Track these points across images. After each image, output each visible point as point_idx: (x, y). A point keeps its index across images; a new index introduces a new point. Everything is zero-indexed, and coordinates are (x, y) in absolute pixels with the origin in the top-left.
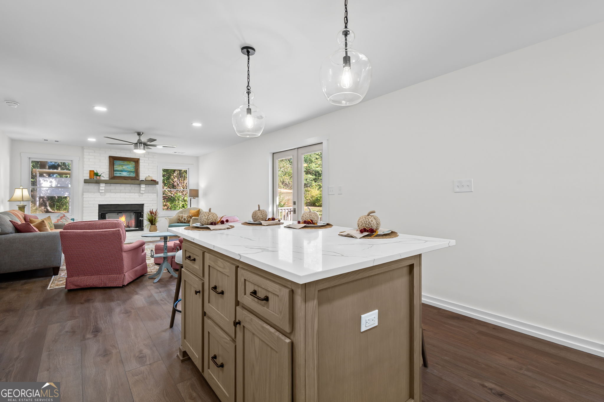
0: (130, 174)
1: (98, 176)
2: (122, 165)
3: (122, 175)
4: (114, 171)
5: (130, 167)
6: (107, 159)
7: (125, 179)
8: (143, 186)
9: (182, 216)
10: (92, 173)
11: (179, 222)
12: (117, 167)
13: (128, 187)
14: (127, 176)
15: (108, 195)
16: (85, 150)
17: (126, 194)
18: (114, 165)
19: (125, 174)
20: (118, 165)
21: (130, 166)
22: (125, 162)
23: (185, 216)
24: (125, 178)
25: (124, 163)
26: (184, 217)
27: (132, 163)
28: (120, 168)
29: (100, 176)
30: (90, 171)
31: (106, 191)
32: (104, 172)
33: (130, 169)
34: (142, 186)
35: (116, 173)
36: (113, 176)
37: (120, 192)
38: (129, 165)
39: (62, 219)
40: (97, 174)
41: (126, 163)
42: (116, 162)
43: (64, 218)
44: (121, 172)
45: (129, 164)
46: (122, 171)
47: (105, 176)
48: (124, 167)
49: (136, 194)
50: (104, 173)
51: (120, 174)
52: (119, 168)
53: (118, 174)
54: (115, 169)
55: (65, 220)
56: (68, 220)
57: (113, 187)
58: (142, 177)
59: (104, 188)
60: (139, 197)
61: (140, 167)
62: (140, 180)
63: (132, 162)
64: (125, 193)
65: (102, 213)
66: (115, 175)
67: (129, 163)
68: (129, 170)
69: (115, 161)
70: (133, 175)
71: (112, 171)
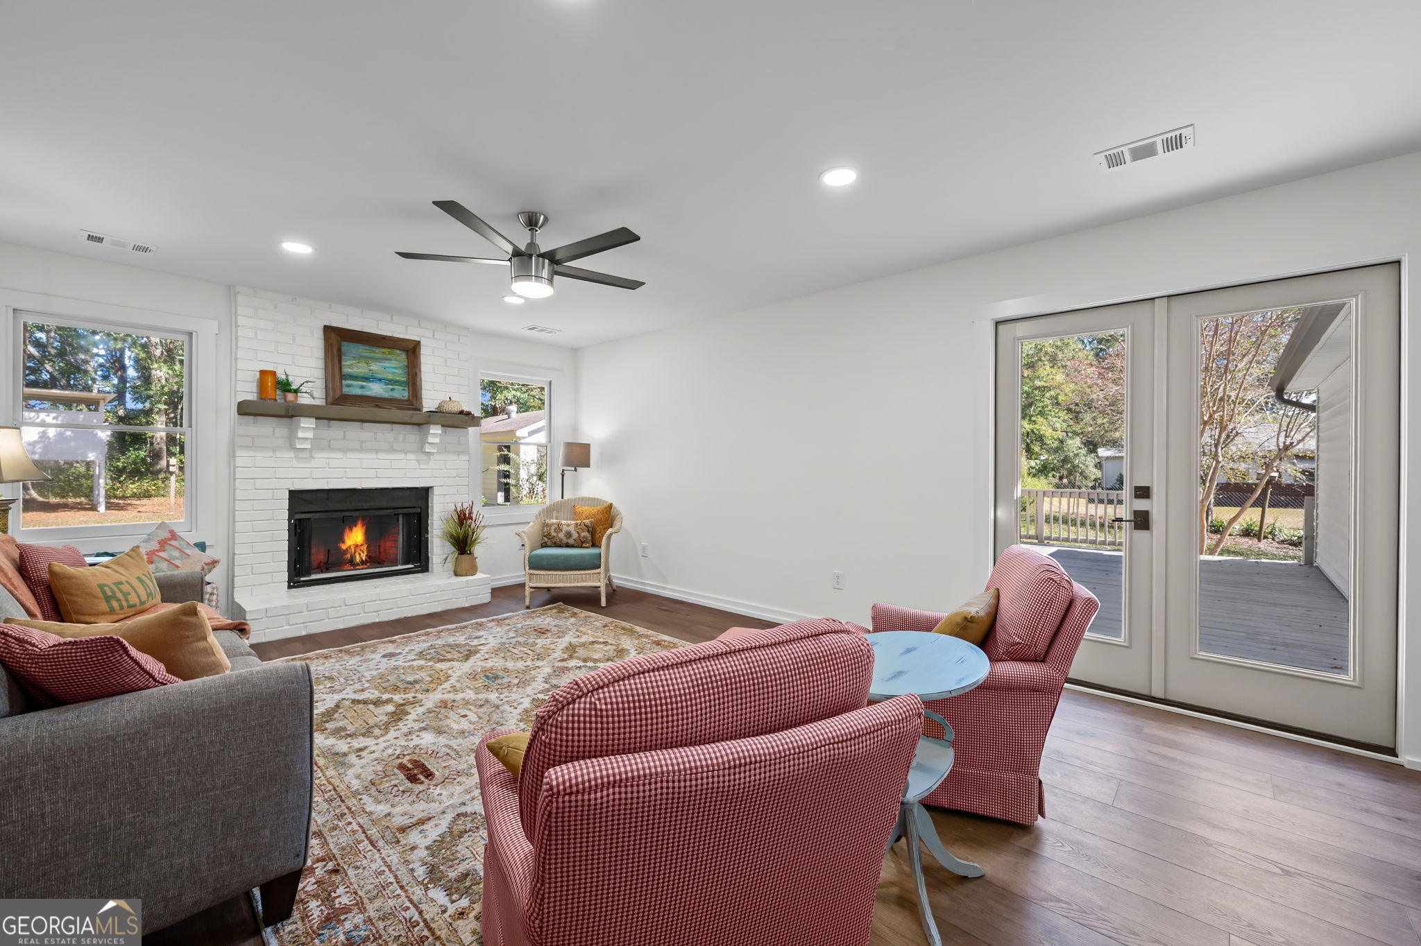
0: (392, 390)
1: (290, 391)
2: (368, 360)
3: (368, 393)
4: (343, 377)
5: (393, 366)
6: (319, 334)
7: (377, 406)
8: (435, 430)
9: (559, 525)
10: (270, 382)
11: (549, 543)
12: (351, 366)
13: (384, 433)
14: (386, 395)
15: (320, 458)
16: (240, 299)
17: (381, 456)
18: (343, 357)
19: (376, 389)
20: (354, 358)
21: (393, 364)
22: (377, 350)
23: (568, 525)
24: (377, 402)
25: (373, 352)
26: (565, 529)
27: (398, 355)
28: (360, 369)
29: (296, 391)
30: (263, 373)
31: (317, 445)
32: (310, 380)
33: (394, 373)
34: (431, 431)
35: (348, 386)
36: (338, 394)
37: (361, 450)
38: (390, 360)
39: (168, 547)
40: (285, 386)
41: (378, 352)
42: (346, 347)
43: (173, 542)
44: (364, 384)
45: (389, 357)
46: (366, 379)
47: (313, 393)
48: (375, 367)
49: (411, 456)
50: (307, 382)
51: (362, 387)
52: (358, 368)
53: (354, 388)
54: (346, 370)
55: (176, 553)
56: (187, 551)
57: (336, 431)
58: (430, 400)
59: (310, 435)
60: (419, 464)
61: (422, 370)
62: (425, 410)
63: (398, 352)
64: (377, 451)
65: (300, 520)
66: (345, 390)
67: (390, 354)
68: (390, 377)
69: (343, 343)
70: (401, 393)
71: (337, 378)
